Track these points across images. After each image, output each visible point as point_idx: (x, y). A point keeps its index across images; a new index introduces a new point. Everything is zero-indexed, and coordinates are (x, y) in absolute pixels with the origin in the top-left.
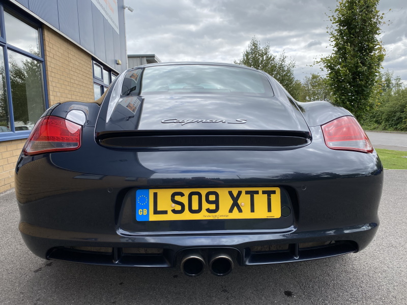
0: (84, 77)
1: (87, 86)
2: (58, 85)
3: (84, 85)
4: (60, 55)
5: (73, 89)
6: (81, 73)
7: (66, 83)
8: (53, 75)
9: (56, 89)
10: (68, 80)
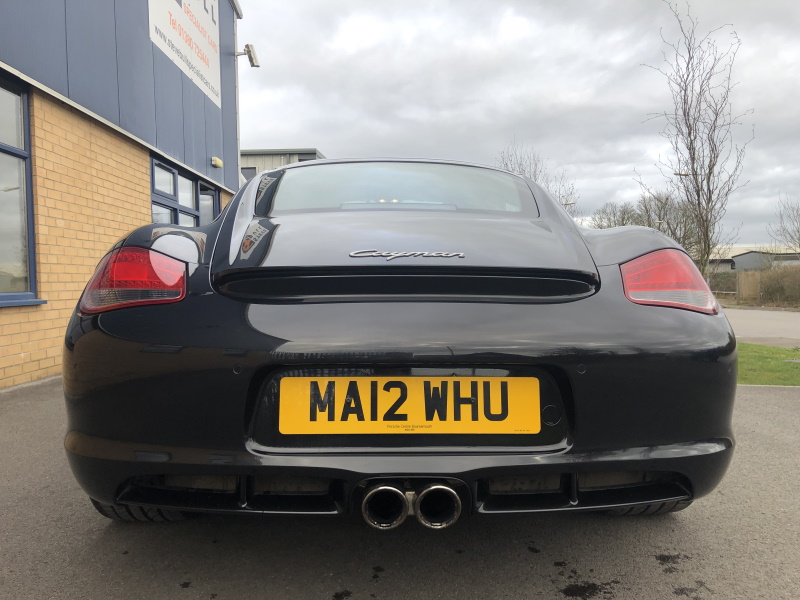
0: (127, 191)
2: (60, 205)
4: (70, 147)
7: (82, 202)
8: (49, 184)
9: (56, 214)
10: (87, 195)
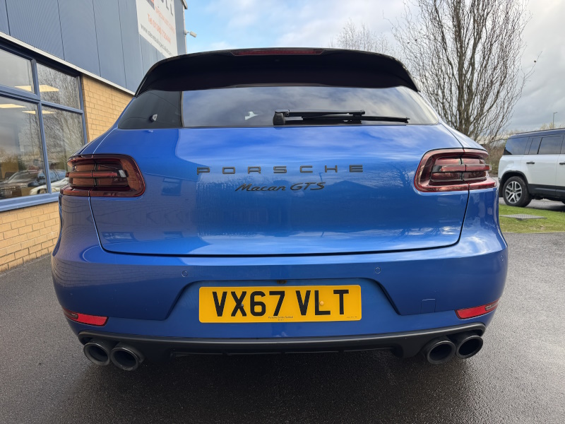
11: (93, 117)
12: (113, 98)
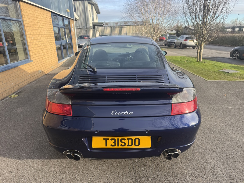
0: (47, 25)
1: (49, 30)
2: (32, 33)
3: (47, 29)
4: (31, 15)
5: (41, 33)
6: (45, 23)
7: (37, 31)
8: (28, 28)
9: (31, 36)
10: (37, 29)
11: (27, 23)
12: (36, 12)
